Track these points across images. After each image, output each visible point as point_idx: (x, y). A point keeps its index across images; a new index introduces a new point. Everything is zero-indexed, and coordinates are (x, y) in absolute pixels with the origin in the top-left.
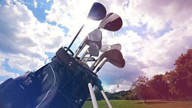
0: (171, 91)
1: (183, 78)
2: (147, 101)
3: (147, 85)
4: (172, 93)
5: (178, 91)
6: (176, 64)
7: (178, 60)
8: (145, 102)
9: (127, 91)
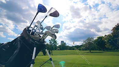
0: (107, 46)
1: (115, 39)
2: (91, 51)
3: (93, 43)
4: (107, 47)
5: (111, 46)
6: (113, 30)
7: (114, 27)
8: (90, 52)
9: (80, 46)
